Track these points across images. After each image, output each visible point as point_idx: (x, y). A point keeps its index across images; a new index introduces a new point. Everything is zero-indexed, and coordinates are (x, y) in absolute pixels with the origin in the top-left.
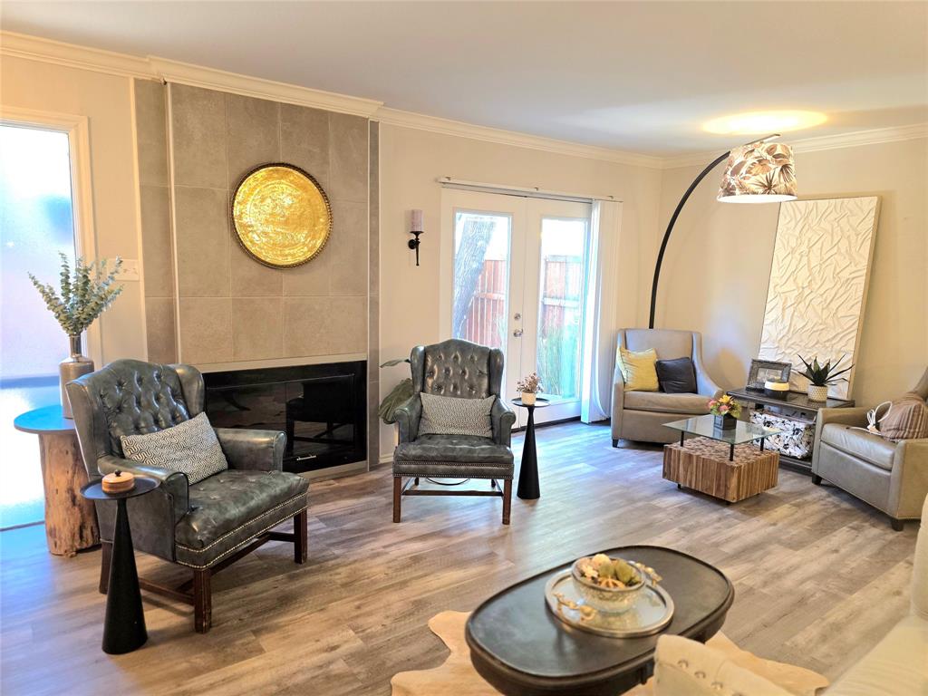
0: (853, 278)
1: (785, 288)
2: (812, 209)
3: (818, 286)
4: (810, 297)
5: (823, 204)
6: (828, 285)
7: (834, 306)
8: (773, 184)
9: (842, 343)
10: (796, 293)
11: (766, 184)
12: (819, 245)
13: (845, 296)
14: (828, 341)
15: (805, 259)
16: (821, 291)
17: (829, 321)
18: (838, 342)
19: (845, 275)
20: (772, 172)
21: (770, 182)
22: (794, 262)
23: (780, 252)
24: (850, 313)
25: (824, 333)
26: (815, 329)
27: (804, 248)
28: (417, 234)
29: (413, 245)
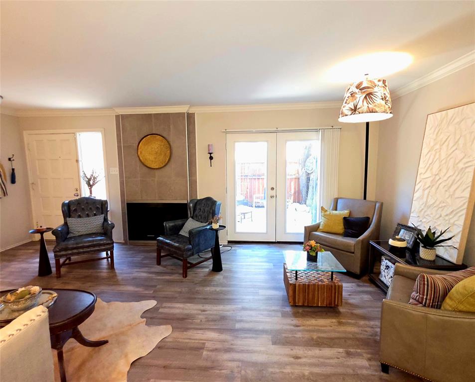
0: (466, 167)
1: (425, 176)
2: (444, 118)
3: (444, 174)
4: (439, 182)
5: (451, 112)
6: (450, 173)
7: (452, 189)
8: (358, 107)
9: (455, 218)
10: (431, 179)
11: (353, 108)
12: (446, 143)
13: (460, 181)
14: (447, 215)
15: (438, 154)
16: (445, 178)
17: (449, 200)
18: (453, 217)
19: (461, 165)
20: (357, 100)
21: (356, 107)
22: (432, 157)
23: (425, 151)
24: (462, 195)
25: (446, 208)
26: (440, 206)
27: (437, 147)
28: (211, 154)
29: (211, 158)
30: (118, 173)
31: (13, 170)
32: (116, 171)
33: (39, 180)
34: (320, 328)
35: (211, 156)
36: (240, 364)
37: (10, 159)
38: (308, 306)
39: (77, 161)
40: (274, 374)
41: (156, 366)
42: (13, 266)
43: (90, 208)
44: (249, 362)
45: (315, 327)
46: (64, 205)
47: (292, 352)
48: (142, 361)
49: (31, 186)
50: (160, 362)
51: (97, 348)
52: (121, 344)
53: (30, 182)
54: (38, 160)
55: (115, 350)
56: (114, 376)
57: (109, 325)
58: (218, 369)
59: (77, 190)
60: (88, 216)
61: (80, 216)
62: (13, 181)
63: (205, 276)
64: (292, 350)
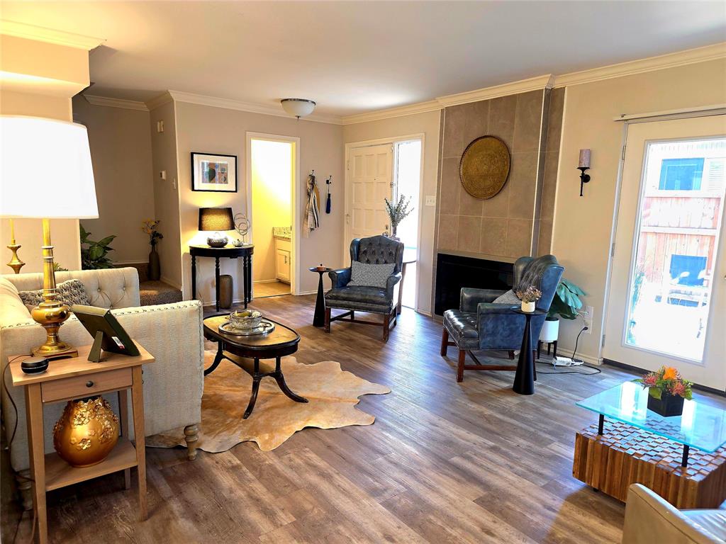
28: (583, 169)
29: (585, 179)
30: (434, 204)
31: (329, 195)
32: (432, 201)
33: (353, 210)
34: (592, 534)
35: (583, 174)
36: (403, 489)
37: (328, 182)
38: (608, 497)
39: (391, 185)
40: (431, 523)
41: (323, 442)
42: (304, 311)
43: (382, 253)
44: (416, 495)
45: (583, 528)
46: (354, 243)
47: (492, 524)
48: (318, 432)
49: (345, 217)
50: (329, 441)
51: (295, 402)
52: (317, 409)
53: (346, 214)
54: (356, 183)
55: (306, 411)
56: (284, 429)
57: (323, 390)
58: (373, 478)
59: (387, 228)
60: (377, 262)
61: (368, 262)
62: (328, 211)
63: (490, 391)
64: (495, 522)
